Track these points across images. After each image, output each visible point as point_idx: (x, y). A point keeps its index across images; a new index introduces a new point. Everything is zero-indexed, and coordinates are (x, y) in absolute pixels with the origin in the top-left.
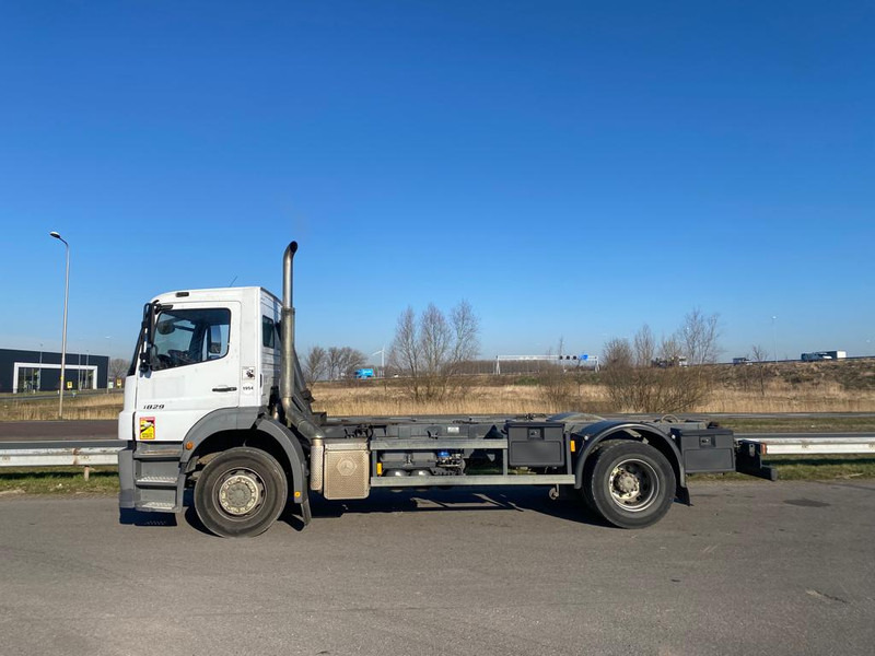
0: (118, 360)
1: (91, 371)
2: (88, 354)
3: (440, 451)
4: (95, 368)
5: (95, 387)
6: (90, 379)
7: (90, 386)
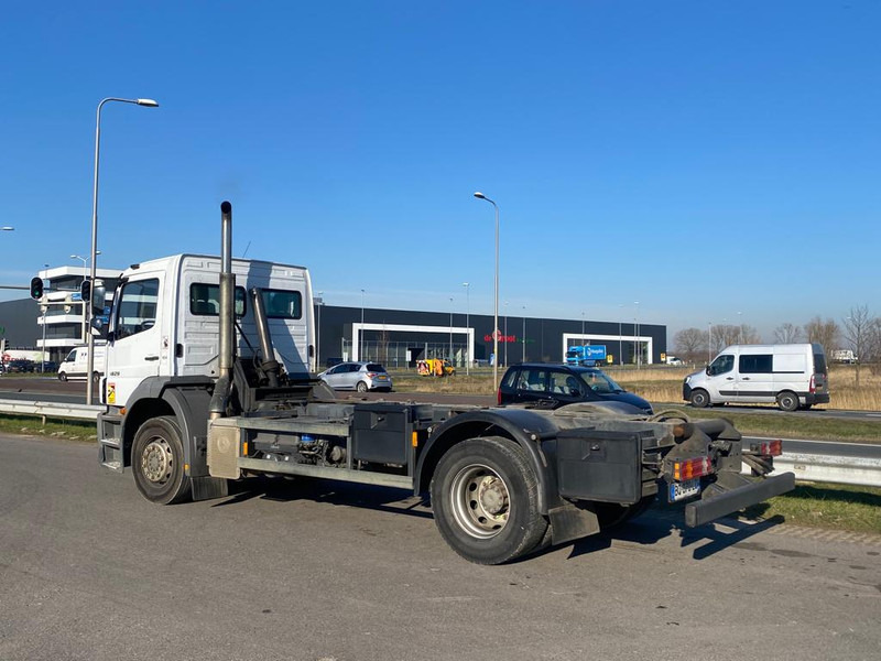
0: (691, 330)
1: (646, 343)
2: (635, 323)
3: (304, 434)
4: (649, 340)
5: (650, 361)
6: (645, 352)
7: (645, 361)
